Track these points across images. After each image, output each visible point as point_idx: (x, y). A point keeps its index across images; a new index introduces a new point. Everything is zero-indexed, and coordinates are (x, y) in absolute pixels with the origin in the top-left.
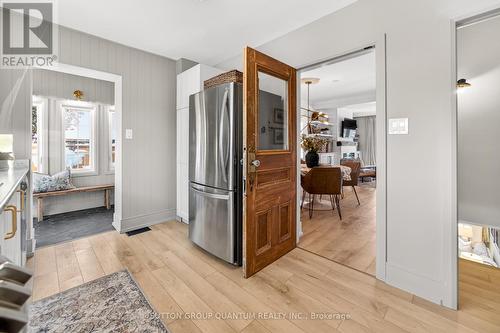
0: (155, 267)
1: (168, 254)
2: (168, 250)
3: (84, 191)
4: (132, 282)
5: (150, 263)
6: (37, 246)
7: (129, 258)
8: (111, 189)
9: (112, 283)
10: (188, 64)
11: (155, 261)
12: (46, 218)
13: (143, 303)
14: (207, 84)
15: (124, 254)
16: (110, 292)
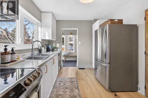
0: (83, 80)
1: (88, 78)
2: (88, 76)
3: (72, 56)
4: (77, 81)
5: (82, 78)
6: (63, 66)
7: (78, 75)
8: (76, 56)
9: (73, 80)
10: (95, 20)
11: (84, 78)
12: (65, 61)
13: (78, 88)
14: (100, 26)
15: (77, 74)
16: (72, 82)
